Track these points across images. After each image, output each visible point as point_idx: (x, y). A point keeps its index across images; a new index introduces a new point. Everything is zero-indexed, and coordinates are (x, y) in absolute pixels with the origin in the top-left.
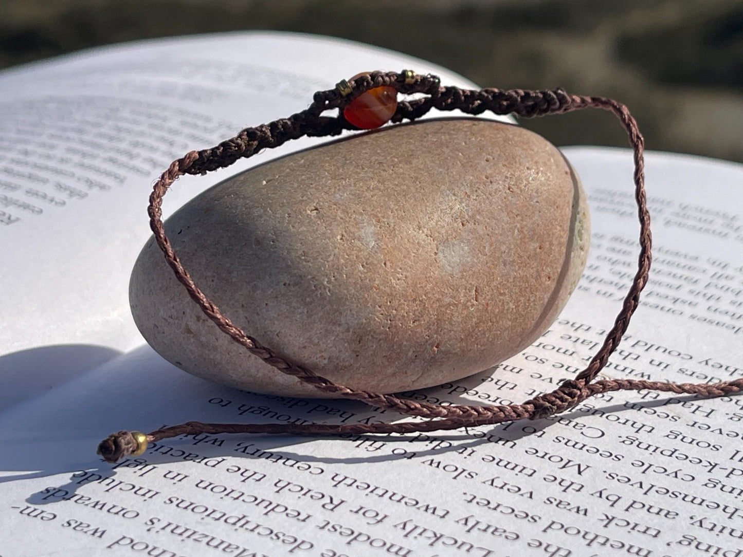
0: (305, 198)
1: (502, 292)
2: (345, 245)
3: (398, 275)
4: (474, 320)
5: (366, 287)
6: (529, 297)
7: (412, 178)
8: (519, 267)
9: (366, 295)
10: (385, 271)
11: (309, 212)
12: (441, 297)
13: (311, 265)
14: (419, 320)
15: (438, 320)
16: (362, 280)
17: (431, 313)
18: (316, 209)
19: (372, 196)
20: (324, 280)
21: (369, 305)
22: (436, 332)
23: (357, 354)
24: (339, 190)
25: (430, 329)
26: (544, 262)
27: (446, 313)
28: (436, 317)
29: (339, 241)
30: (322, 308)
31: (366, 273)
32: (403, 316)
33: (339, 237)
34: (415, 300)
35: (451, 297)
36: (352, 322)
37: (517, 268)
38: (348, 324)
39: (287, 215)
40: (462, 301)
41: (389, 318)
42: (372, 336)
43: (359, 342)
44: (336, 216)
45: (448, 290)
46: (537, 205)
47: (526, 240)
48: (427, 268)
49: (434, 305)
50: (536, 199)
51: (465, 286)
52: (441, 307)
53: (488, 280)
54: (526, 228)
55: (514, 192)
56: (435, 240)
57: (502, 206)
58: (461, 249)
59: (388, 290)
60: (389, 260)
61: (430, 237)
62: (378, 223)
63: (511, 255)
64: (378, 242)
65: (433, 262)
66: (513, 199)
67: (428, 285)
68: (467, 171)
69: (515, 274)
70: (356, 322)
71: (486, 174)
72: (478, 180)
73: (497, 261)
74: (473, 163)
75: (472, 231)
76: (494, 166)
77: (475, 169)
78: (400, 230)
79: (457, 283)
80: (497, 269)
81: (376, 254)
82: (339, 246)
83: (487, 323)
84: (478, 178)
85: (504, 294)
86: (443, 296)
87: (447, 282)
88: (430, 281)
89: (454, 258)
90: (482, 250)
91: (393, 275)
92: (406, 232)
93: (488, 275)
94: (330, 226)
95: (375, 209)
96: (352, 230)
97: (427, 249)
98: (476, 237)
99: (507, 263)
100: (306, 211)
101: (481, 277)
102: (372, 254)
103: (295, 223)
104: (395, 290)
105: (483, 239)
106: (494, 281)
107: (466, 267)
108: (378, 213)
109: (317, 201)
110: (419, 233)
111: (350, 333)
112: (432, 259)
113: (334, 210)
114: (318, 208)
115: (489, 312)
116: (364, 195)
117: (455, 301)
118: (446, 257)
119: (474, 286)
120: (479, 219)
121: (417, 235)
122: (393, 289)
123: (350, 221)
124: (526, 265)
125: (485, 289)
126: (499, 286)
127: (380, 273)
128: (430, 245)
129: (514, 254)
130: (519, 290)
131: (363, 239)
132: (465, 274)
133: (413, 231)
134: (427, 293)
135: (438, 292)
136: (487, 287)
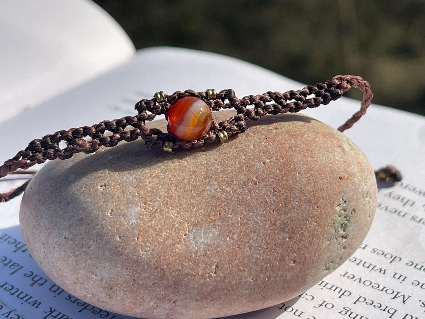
1: (242, 269)
2: (112, 219)
3: (146, 248)
4: (210, 288)
5: (118, 253)
6: (270, 274)
7: (190, 171)
8: (264, 252)
10: (136, 243)
11: (99, 187)
12: (180, 268)
14: (158, 283)
15: (175, 284)
17: (170, 278)
18: (105, 185)
19: (150, 183)
20: (89, 242)
23: (110, 296)
25: (168, 290)
26: (291, 249)
27: (184, 280)
28: (174, 282)
29: (109, 214)
30: (85, 262)
31: (120, 243)
32: (145, 278)
33: (110, 212)
34: (156, 268)
35: (191, 269)
36: (105, 275)
37: (262, 252)
38: (102, 276)
39: (85, 186)
40: (200, 273)
41: (133, 278)
42: (119, 288)
43: (111, 289)
44: (115, 194)
45: (189, 263)
46: (296, 205)
47: (276, 232)
48: (174, 245)
49: (174, 274)
50: (297, 200)
51: (206, 262)
52: (180, 275)
53: (230, 259)
54: (279, 222)
55: (278, 191)
56: (189, 224)
57: (262, 202)
58: (211, 233)
59: (135, 258)
60: (142, 236)
61: (186, 221)
62: (144, 205)
63: (258, 242)
64: (138, 220)
65: (180, 241)
66: (274, 198)
67: (171, 259)
68: (241, 171)
69: (259, 257)
70: (108, 276)
71: (257, 175)
72: (248, 179)
73: (243, 245)
74: (250, 165)
75: (226, 219)
76: (267, 169)
77: (249, 170)
78: (161, 213)
79: (199, 258)
80: (241, 252)
81: (133, 229)
82: (107, 218)
83: (223, 291)
84: (249, 177)
85: (244, 271)
86: (183, 267)
87: (189, 257)
88: (174, 255)
89: (202, 240)
90: (231, 235)
91: (142, 247)
92: (165, 216)
93: (231, 255)
94: (107, 202)
95: (147, 193)
96: (122, 208)
97: (179, 230)
98: (229, 225)
99: (253, 247)
100: (97, 185)
101: (224, 256)
102: (130, 229)
103: (86, 194)
104: (141, 259)
105: (235, 226)
106: (236, 260)
107: (211, 247)
108: (148, 197)
109: (109, 179)
110: (177, 217)
111: (104, 282)
112: (181, 238)
113: (116, 189)
114: (107, 185)
115: (226, 283)
116: (144, 180)
117: (194, 273)
118: (194, 238)
119: (215, 262)
120: (236, 211)
121: (174, 219)
122: (139, 258)
123: (123, 200)
124: (271, 250)
125: (225, 266)
126: (240, 264)
127: (132, 244)
128: (183, 227)
129: (262, 241)
130: (260, 269)
131: (127, 216)
132: (208, 252)
133: (172, 215)
134: (169, 264)
135: (179, 264)
136: (228, 264)
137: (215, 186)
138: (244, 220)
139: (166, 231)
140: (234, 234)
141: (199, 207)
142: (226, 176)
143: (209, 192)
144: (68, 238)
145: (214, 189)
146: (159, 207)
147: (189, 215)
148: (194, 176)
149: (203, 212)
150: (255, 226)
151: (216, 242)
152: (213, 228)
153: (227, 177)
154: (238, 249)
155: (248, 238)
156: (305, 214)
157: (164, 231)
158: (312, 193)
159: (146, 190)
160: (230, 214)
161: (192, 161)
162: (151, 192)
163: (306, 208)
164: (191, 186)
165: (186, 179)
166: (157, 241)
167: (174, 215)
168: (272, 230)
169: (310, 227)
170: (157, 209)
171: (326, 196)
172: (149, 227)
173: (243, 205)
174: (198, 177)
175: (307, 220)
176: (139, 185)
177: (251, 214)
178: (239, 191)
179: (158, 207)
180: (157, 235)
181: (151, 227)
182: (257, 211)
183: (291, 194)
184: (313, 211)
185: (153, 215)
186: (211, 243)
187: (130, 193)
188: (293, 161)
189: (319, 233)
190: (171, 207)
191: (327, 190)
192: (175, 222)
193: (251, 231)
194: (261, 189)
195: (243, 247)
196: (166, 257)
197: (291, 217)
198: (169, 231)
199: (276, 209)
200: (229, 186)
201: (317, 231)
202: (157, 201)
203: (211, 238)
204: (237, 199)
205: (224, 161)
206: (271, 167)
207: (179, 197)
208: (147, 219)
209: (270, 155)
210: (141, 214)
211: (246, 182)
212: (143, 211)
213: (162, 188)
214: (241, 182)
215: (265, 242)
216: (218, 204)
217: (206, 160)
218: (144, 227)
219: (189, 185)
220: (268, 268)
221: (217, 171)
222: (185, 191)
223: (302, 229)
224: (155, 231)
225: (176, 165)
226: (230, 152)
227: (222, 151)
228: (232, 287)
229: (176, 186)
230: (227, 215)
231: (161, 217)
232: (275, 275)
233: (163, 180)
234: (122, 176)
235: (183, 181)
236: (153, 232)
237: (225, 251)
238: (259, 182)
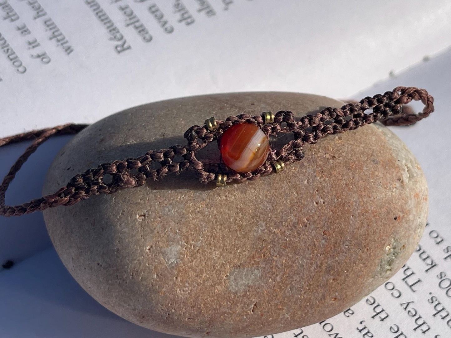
0: (142, 202)
1: (281, 307)
2: (150, 256)
3: (184, 288)
4: (246, 324)
5: (154, 290)
6: (308, 311)
7: (238, 208)
8: (305, 293)
9: (153, 296)
10: (174, 283)
11: (138, 216)
13: (119, 261)
14: (193, 319)
15: (210, 321)
16: (152, 285)
17: (206, 316)
18: (144, 216)
19: (193, 220)
20: (124, 275)
21: (154, 302)
22: (208, 327)
24: (171, 204)
25: (202, 324)
26: (333, 289)
27: (220, 318)
28: (209, 319)
29: (147, 250)
30: (118, 291)
31: (158, 281)
32: (180, 314)
33: (148, 248)
35: (228, 308)
36: (138, 307)
37: (303, 292)
38: (135, 307)
39: (122, 211)
40: (237, 312)
41: (168, 313)
42: (152, 318)
43: (143, 317)
44: (155, 229)
45: (227, 303)
46: (345, 248)
47: (321, 274)
48: (214, 286)
49: (210, 312)
50: (347, 243)
51: (245, 302)
52: (216, 314)
53: (270, 299)
54: (326, 265)
55: (328, 235)
56: (231, 266)
57: (310, 245)
58: (254, 274)
59: (172, 296)
60: (181, 276)
61: (228, 262)
62: (186, 244)
63: (300, 283)
64: (178, 260)
65: (221, 283)
66: (323, 241)
67: (209, 299)
68: (292, 210)
69: (299, 296)
70: (141, 308)
71: (308, 216)
72: (298, 220)
73: (285, 286)
74: (302, 204)
75: (271, 261)
76: (320, 210)
77: (301, 211)
78: (202, 254)
79: (238, 299)
80: (282, 292)
81: (172, 269)
82: (145, 254)
83: (258, 325)
84: (299, 219)
85: (282, 309)
86: (220, 307)
87: (228, 298)
88: (212, 295)
89: (244, 282)
90: (274, 277)
91: (180, 287)
92: (207, 256)
93: (272, 296)
94: (146, 236)
95: (189, 231)
96: (161, 245)
97: (220, 271)
98: (272, 267)
99: (295, 288)
100: (136, 214)
101: (264, 296)
102: (169, 269)
103: (123, 222)
104: (178, 298)
105: (278, 268)
106: (275, 300)
107: (252, 288)
108: (190, 236)
109: (149, 208)
110: (219, 258)
111: (136, 312)
112: (221, 280)
113: (156, 222)
114: (146, 215)
115: (262, 319)
116: (187, 216)
117: (231, 312)
118: (235, 279)
119: (254, 302)
120: (282, 253)
121: (216, 260)
122: (176, 297)
123: (163, 237)
124: (313, 291)
125: (264, 305)
126: (279, 304)
127: (170, 284)
128: (225, 269)
129: (305, 283)
130: (299, 307)
131: (167, 254)
132: (248, 293)
133: (214, 256)
134: (206, 304)
135: (217, 304)
136: (267, 304)
137: (262, 227)
138: (289, 262)
139: (207, 272)
140: (277, 275)
141: (243, 248)
142: (276, 216)
143: (255, 234)
144: (101, 265)
145: (261, 229)
146: (202, 247)
147: (232, 256)
148: (240, 214)
149: (247, 254)
150: (300, 268)
151: (257, 283)
152: (256, 270)
153: (276, 218)
154: (279, 290)
155: (291, 279)
156: (353, 257)
157: (205, 272)
158: (364, 236)
159: (188, 227)
160: (275, 256)
161: (240, 195)
162: (194, 230)
163: (355, 252)
164: (237, 226)
165: (233, 217)
166: (196, 281)
167: (216, 257)
168: (316, 272)
169: (357, 269)
170: (199, 249)
171: (378, 239)
172: (189, 268)
173: (290, 248)
174: (245, 215)
175: (354, 263)
176: (181, 220)
177: (297, 256)
178: (287, 233)
179: (200, 246)
180: (197, 276)
181: (191, 268)
182: (303, 253)
183: (341, 238)
184: (362, 254)
185: (195, 256)
186: (252, 284)
187: (171, 229)
188: (348, 202)
189: (365, 273)
190: (214, 248)
191: (380, 233)
192: (217, 263)
193: (295, 273)
194: (310, 231)
195: (285, 288)
196: (204, 297)
197: (339, 260)
198: (210, 272)
199: (324, 252)
200: (277, 227)
201: (363, 272)
202: (199, 240)
203: (253, 279)
204: (284, 242)
205: (274, 198)
206: (325, 208)
207: (223, 237)
208: (188, 259)
209: (325, 193)
210: (181, 254)
211: (296, 223)
212: (184, 250)
213: (205, 227)
214: (291, 223)
215: (308, 284)
216: (264, 246)
217: (255, 195)
218: (184, 267)
219: (235, 225)
220: (308, 306)
221: (266, 210)
222: (230, 231)
223: (348, 271)
224: (196, 272)
225: (222, 199)
226: (282, 188)
227: (273, 186)
228: (268, 323)
229: (221, 225)
230: (272, 257)
231: (203, 258)
232: (313, 311)
233: (208, 217)
234: (163, 206)
235: (229, 220)
236: (193, 272)
237: (265, 292)
238: (309, 224)
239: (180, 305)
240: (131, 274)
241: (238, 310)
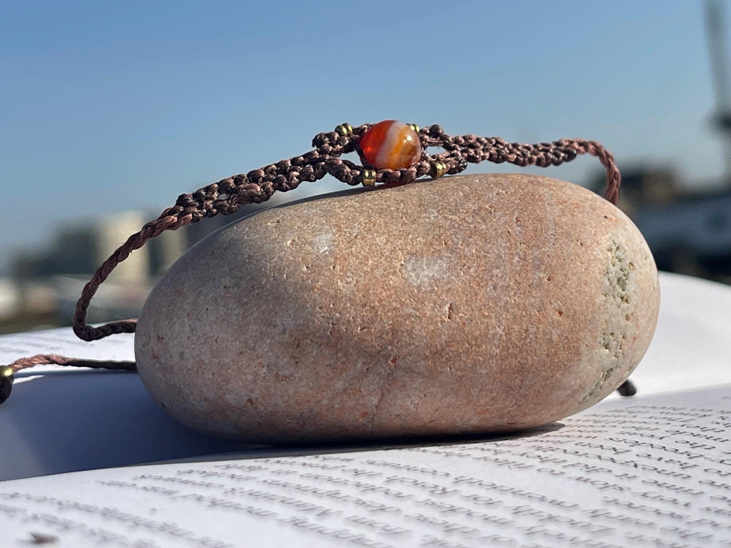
1: (486, 314)
2: (294, 249)
3: (347, 279)
4: (444, 338)
5: (306, 287)
6: (527, 326)
7: (397, 201)
8: (515, 294)
9: (306, 295)
10: (333, 273)
11: (269, 224)
12: (399, 306)
13: (253, 267)
14: (368, 328)
15: (392, 330)
16: (303, 281)
17: (385, 321)
18: (278, 222)
19: (342, 212)
20: (262, 280)
21: (308, 305)
22: (391, 343)
23: (297, 360)
24: (310, 208)
25: (382, 338)
26: (552, 294)
27: (405, 324)
28: (391, 326)
29: (288, 245)
30: (257, 309)
31: (309, 274)
32: (349, 321)
33: (289, 242)
34: (364, 305)
35: (414, 309)
36: (288, 323)
37: (512, 293)
38: (284, 325)
39: (248, 228)
40: (427, 315)
41: (331, 321)
42: (311, 340)
43: (298, 346)
44: (294, 226)
45: (410, 301)
46: (551, 238)
47: (529, 269)
48: (387, 276)
49: (390, 314)
50: (551, 232)
51: (434, 301)
52: (399, 316)
53: (469, 299)
54: (531, 257)
55: (522, 222)
56: (404, 253)
57: (503, 233)
58: (437, 265)
59: (332, 292)
60: (340, 264)
61: (399, 249)
62: (338, 232)
63: (505, 280)
64: (332, 247)
65: (395, 273)
66: (519, 228)
67: (384, 293)
68: (467, 199)
69: (508, 299)
70: (292, 323)
71: (490, 204)
72: (479, 208)
73: (484, 283)
74: (478, 194)
75: (456, 250)
76: (504, 199)
77: (479, 199)
78: (363, 240)
79: (424, 296)
80: (483, 291)
81: (325, 257)
82: (286, 249)
83: (463, 345)
84: (480, 206)
85: (489, 317)
86: (402, 306)
87: (410, 293)
88: (387, 289)
89: (426, 273)
90: (465, 269)
91: (341, 278)
92: (369, 242)
93: (469, 294)
94: (284, 233)
95: (340, 221)
96: (306, 236)
97: (391, 259)
98: (460, 257)
99: (498, 287)
101: (459, 296)
102: (322, 258)
103: (251, 233)
104: (341, 293)
105: (469, 259)
106: (476, 301)
107: (439, 282)
108: (341, 224)
109: (283, 216)
110: (386, 244)
111: (287, 336)
112: (395, 269)
113: (295, 221)
114: (280, 220)
115: (466, 332)
116: (334, 210)
117: (418, 314)
118: (414, 270)
119: (447, 303)
120: (468, 241)
121: (382, 246)
122: (339, 292)
123: (307, 229)
124: (525, 293)
125: (462, 308)
126: (483, 308)
127: (326, 274)
128: (397, 256)
129: (510, 279)
130: (512, 317)
131: (315, 244)
132: (436, 288)
133: (379, 242)
134: (382, 300)
135: (397, 301)
136: (465, 306)
137: (434, 214)
138: (481, 252)
139: (374, 259)
140: (469, 268)
141: (415, 234)
142: (448, 204)
143: (427, 220)
144: (229, 286)
145: (433, 216)
146: (360, 233)
147: (403, 243)
148: (402, 204)
149: (422, 241)
150: (498, 260)
151: (445, 276)
152: (438, 260)
153: (449, 206)
154: (477, 288)
155: (490, 274)
156: (565, 250)
157: (370, 259)
158: (571, 226)
159: (338, 218)
160: (460, 244)
162: (345, 220)
163: (565, 243)
165: (393, 207)
166: (362, 270)
167: (382, 242)
168: (522, 266)
170: (357, 236)
172: (349, 255)
173: (477, 235)
174: (408, 205)
175: (570, 258)
176: (327, 214)
177: (490, 245)
178: (469, 220)
179: (358, 233)
181: (351, 254)
182: (497, 242)
183: (541, 225)
184: (576, 247)
185: (353, 242)
186: (438, 277)
187: (315, 222)
188: (537, 192)
190: (376, 234)
192: (384, 249)
193: (493, 266)
194: (498, 218)
195: (485, 285)
196: (377, 290)
197: (547, 252)
198: (378, 259)
199: (525, 242)
200: (454, 214)
202: (355, 227)
203: (437, 270)
204: (468, 228)
205: (441, 192)
206: (509, 197)
207: (386, 223)
208: (345, 245)
210: (335, 241)
211: (477, 210)
212: (337, 238)
213: (360, 216)
214: (470, 210)
215: (515, 281)
216: (441, 232)
217: (416, 191)
218: (341, 254)
219: (398, 213)
220: (524, 316)
221: (435, 200)
222: (393, 218)
224: (358, 259)
228: (476, 340)
229: (380, 213)
230: (457, 246)
231: (364, 244)
232: (535, 329)
233: (360, 208)
235: (389, 209)
236: (355, 260)
237: (460, 289)
238: (495, 211)
239: (346, 304)
240: (272, 275)
241: (428, 312)
